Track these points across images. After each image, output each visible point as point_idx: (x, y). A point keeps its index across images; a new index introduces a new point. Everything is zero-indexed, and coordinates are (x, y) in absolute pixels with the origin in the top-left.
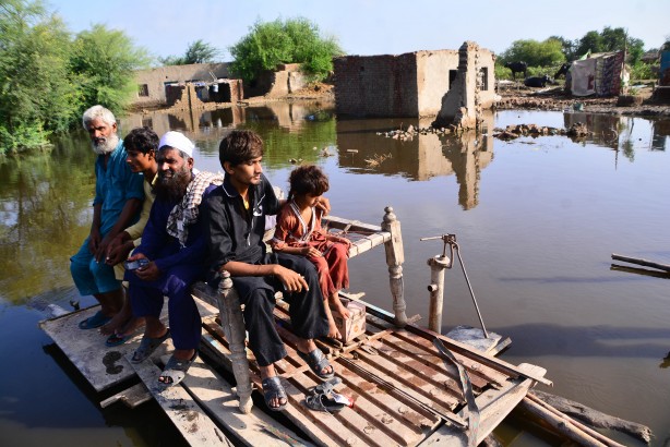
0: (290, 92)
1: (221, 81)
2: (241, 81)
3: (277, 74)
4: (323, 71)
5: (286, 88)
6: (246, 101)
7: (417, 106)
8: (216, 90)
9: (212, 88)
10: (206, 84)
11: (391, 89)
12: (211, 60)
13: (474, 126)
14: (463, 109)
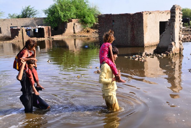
0: (74, 33)
1: (40, 27)
2: (50, 27)
3: (68, 24)
4: (90, 23)
5: (73, 31)
6: (52, 37)
7: (143, 41)
8: (37, 31)
9: (35, 30)
10: (32, 28)
11: (129, 31)
12: (35, 16)
13: (178, 52)
14: (173, 43)
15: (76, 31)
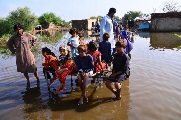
1: (39, 26)
2: (42, 26)
3: (50, 24)
5: (51, 27)
10: (36, 26)
15: (53, 27)
